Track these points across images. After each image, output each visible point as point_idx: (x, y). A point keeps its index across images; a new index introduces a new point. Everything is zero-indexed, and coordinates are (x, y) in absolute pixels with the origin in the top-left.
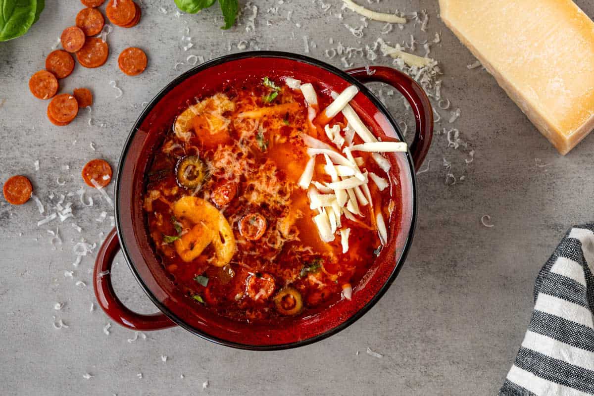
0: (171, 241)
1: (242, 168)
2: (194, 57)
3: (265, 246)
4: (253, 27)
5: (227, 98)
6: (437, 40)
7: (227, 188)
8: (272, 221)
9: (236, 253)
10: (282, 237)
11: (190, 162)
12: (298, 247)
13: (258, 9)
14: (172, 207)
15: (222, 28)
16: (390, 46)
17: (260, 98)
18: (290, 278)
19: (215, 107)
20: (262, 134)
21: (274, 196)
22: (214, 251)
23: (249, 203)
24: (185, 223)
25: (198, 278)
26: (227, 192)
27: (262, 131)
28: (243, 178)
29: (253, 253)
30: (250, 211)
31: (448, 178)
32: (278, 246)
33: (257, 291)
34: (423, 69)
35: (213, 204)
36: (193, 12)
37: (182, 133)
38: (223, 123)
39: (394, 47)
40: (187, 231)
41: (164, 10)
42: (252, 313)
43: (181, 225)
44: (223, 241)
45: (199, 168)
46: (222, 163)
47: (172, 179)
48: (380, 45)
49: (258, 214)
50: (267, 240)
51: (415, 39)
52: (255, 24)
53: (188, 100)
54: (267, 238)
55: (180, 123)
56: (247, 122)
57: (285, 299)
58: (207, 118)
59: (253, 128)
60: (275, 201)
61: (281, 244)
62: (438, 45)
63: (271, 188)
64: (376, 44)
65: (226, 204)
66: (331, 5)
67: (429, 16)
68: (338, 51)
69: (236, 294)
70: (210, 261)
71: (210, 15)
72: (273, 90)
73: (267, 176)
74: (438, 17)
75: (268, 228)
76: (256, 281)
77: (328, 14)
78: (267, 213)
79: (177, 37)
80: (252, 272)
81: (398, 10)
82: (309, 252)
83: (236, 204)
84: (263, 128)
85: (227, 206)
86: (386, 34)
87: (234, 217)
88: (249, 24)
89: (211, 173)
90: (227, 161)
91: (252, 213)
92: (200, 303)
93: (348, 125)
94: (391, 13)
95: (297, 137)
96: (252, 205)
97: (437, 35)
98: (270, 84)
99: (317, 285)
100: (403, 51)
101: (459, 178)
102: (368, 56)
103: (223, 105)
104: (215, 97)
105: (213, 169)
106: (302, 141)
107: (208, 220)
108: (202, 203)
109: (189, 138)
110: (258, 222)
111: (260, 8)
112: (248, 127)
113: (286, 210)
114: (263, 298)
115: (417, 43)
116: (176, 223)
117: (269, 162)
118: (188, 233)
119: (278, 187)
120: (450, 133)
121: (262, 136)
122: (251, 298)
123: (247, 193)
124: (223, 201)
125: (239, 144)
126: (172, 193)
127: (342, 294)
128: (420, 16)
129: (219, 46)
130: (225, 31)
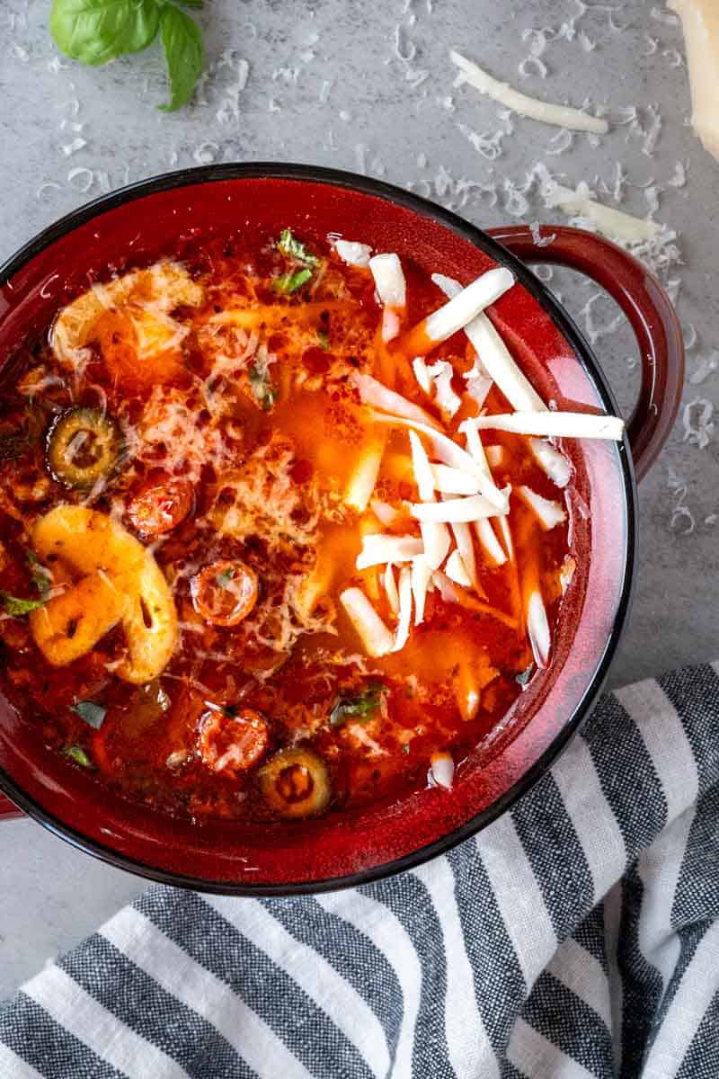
0: (23, 612)
1: (209, 449)
2: (86, 174)
3: (250, 643)
4: (236, 113)
5: (186, 274)
6: (679, 181)
7: (169, 494)
8: (274, 584)
9: (177, 652)
10: (294, 622)
11: (82, 422)
12: (333, 653)
13: (251, 68)
14: (30, 530)
15: (162, 107)
16: (564, 185)
17: (267, 281)
18: (304, 726)
19: (155, 295)
20: (265, 367)
21: (281, 522)
22: (125, 645)
23: (220, 535)
24: (60, 571)
25: (81, 706)
26: (170, 503)
27: (266, 358)
28: (208, 472)
29: (219, 657)
30: (220, 554)
31: (675, 517)
32: (282, 644)
33: (222, 750)
34: (641, 247)
35: (132, 529)
36: (95, 61)
37: (69, 351)
38: (172, 333)
39: (574, 188)
40: (61, 591)
41: (22, 53)
42: (204, 803)
43: (48, 574)
44: (148, 622)
45: (104, 439)
46: (160, 431)
47: (36, 460)
48: (540, 181)
49: (238, 562)
50: (257, 628)
51: (624, 173)
52: (240, 104)
53: (91, 271)
54: (258, 622)
55: (66, 325)
56: (231, 336)
57: (287, 774)
58: (133, 319)
59: (244, 349)
60: (281, 535)
61: (290, 639)
62: (680, 192)
63: (274, 503)
64: (531, 178)
65: (165, 533)
66: (427, 75)
67: (663, 121)
68: (437, 187)
69: (170, 753)
70: (113, 667)
71: (133, 73)
72: (300, 263)
73: (269, 473)
74: (686, 124)
75: (261, 597)
76: (222, 725)
77: (419, 95)
78: (261, 563)
79: (48, 121)
80: (214, 702)
81: (590, 100)
82: (357, 668)
83: (187, 536)
84: (269, 352)
85: (166, 537)
86: (556, 156)
87: (182, 566)
88: (224, 103)
89: (132, 453)
90: (175, 428)
91: (226, 560)
92: (82, 767)
93: (476, 364)
94: (573, 105)
95: (345, 379)
96: (227, 540)
97: (679, 168)
98: (295, 250)
99: (366, 749)
100: (593, 199)
101: (703, 519)
102: (508, 206)
103: (175, 290)
104: (156, 270)
105: (137, 443)
106: (356, 391)
107: (119, 567)
108: (104, 525)
109: (86, 363)
110: (238, 583)
111: (256, 67)
112: (232, 347)
113: (309, 557)
114: (236, 768)
115: (628, 183)
116: (37, 568)
117: (276, 438)
118: (63, 596)
119: (292, 501)
120: (692, 408)
121: (263, 371)
122: (206, 765)
123: (215, 512)
124: (157, 525)
125: (204, 387)
126: (33, 494)
127: (429, 775)
128: (643, 117)
129: (147, 152)
130: (166, 115)
